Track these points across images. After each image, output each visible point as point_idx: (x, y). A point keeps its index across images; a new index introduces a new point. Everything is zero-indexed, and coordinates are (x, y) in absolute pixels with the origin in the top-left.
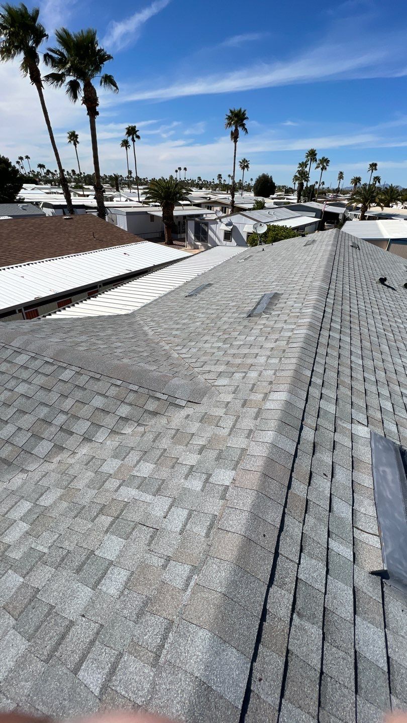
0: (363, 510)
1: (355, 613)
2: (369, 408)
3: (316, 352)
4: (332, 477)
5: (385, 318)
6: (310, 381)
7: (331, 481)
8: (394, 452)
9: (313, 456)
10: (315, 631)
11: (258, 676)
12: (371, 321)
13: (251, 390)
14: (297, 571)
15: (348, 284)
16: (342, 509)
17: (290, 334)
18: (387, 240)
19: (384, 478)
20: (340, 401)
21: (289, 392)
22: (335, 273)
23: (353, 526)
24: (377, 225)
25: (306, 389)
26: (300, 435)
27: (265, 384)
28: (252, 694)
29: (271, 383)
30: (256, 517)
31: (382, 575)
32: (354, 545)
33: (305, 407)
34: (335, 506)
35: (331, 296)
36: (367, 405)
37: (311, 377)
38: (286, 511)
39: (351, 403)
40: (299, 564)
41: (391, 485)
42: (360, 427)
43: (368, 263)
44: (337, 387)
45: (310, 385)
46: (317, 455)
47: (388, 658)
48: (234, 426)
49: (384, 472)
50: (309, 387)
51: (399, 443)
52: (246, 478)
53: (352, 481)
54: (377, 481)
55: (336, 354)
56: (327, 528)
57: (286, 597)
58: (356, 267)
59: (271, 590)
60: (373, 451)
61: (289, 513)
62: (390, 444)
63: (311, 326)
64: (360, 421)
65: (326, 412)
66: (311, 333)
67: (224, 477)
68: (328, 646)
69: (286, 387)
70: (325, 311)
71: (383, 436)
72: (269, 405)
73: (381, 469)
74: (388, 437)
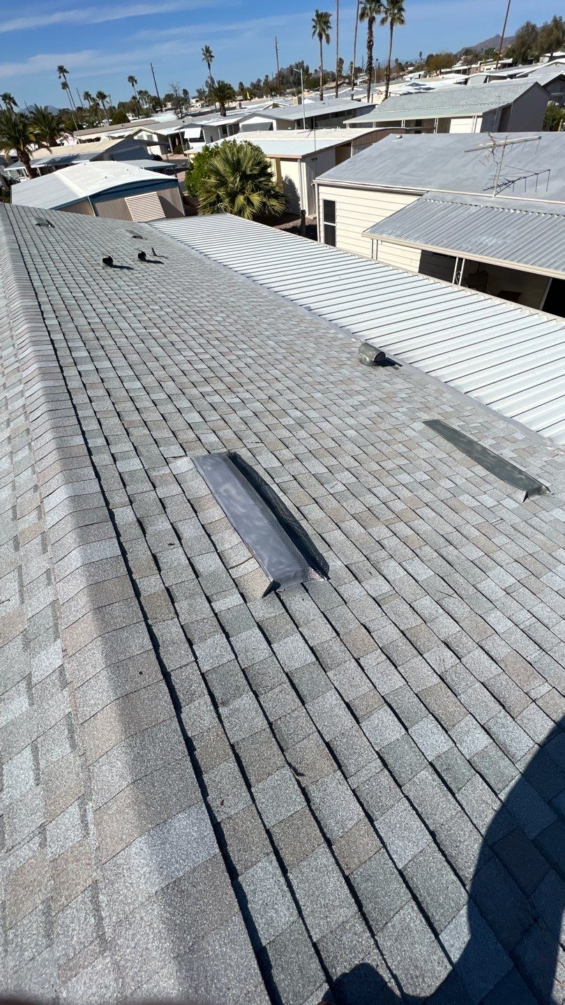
0: (227, 546)
1: (269, 644)
2: (177, 433)
3: (74, 406)
4: (180, 539)
5: (139, 312)
6: (89, 449)
7: (182, 545)
8: (224, 463)
9: (145, 537)
10: (247, 699)
11: (218, 803)
12: (124, 325)
13: (15, 518)
14: (199, 667)
15: (65, 286)
16: (208, 563)
17: (21, 402)
18: (85, 199)
19: (230, 497)
20: (140, 448)
21: (67, 483)
22: (35, 277)
23: (227, 570)
24: (57, 179)
25: (89, 462)
26: (115, 525)
27: (29, 495)
28: (222, 825)
29: (36, 488)
30: (117, 665)
31: (273, 588)
32: (237, 586)
33: (101, 487)
34: (199, 567)
35: (50, 315)
36: (173, 432)
37: (86, 443)
38: (150, 622)
39: (154, 442)
40: (196, 658)
41: (238, 498)
42: (179, 462)
43: (77, 244)
44: (128, 434)
45: (90, 454)
46: (149, 530)
47: (311, 649)
48: (21, 585)
49: (226, 491)
50: (91, 458)
51: (225, 450)
52: (77, 634)
53: (203, 526)
54: (225, 506)
55: (102, 392)
56: (204, 597)
57: (202, 703)
58: (63, 256)
59: (183, 716)
60: (206, 478)
61: (154, 621)
62: (217, 458)
63: (44, 373)
64: (176, 456)
65: (132, 473)
66: (51, 383)
67: (49, 659)
68: (264, 698)
69: (59, 478)
70: (52, 341)
71: (207, 453)
72: (51, 520)
73: (221, 490)
74: (212, 452)
